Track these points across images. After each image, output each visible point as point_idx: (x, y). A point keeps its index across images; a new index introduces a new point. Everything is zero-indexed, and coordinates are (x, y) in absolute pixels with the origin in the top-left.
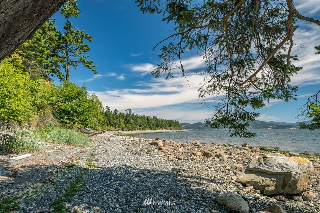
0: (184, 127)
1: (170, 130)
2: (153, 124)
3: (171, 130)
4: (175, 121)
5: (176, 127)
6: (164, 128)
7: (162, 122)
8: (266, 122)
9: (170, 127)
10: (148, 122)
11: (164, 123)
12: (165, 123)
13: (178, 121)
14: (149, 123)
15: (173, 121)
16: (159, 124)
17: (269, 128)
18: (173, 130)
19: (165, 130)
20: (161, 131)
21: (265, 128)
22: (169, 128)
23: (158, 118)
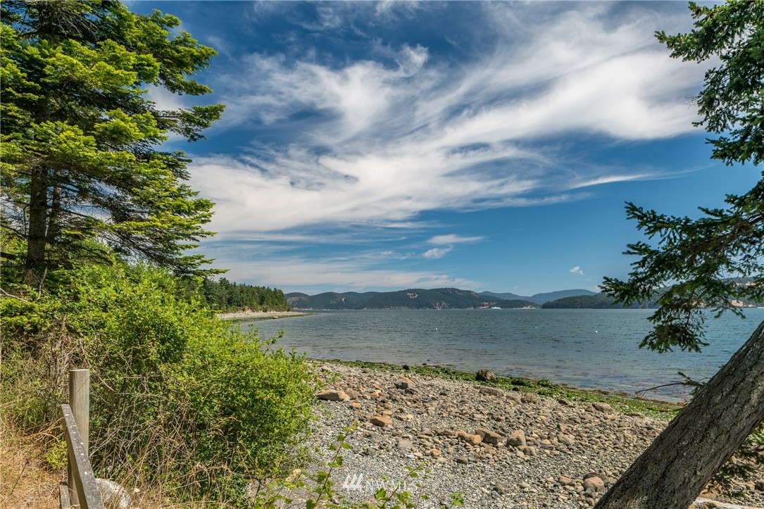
0: (294, 302)
1: (261, 314)
2: (221, 298)
3: (265, 311)
4: (273, 290)
5: (276, 304)
6: (246, 307)
7: (242, 292)
8: (476, 294)
9: (261, 304)
10: (205, 294)
11: (248, 296)
12: (250, 295)
13: (280, 291)
14: (210, 296)
15: (269, 290)
16: (236, 299)
17: (482, 307)
18: (268, 312)
19: (249, 313)
20: (240, 315)
21: (475, 307)
22: (259, 307)
23: (231, 282)
